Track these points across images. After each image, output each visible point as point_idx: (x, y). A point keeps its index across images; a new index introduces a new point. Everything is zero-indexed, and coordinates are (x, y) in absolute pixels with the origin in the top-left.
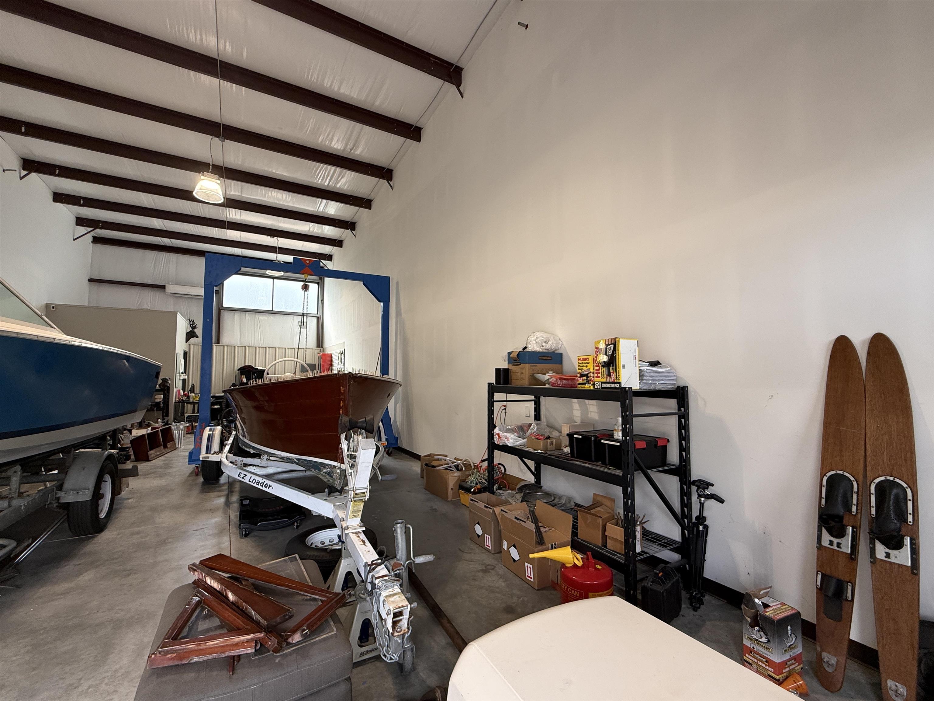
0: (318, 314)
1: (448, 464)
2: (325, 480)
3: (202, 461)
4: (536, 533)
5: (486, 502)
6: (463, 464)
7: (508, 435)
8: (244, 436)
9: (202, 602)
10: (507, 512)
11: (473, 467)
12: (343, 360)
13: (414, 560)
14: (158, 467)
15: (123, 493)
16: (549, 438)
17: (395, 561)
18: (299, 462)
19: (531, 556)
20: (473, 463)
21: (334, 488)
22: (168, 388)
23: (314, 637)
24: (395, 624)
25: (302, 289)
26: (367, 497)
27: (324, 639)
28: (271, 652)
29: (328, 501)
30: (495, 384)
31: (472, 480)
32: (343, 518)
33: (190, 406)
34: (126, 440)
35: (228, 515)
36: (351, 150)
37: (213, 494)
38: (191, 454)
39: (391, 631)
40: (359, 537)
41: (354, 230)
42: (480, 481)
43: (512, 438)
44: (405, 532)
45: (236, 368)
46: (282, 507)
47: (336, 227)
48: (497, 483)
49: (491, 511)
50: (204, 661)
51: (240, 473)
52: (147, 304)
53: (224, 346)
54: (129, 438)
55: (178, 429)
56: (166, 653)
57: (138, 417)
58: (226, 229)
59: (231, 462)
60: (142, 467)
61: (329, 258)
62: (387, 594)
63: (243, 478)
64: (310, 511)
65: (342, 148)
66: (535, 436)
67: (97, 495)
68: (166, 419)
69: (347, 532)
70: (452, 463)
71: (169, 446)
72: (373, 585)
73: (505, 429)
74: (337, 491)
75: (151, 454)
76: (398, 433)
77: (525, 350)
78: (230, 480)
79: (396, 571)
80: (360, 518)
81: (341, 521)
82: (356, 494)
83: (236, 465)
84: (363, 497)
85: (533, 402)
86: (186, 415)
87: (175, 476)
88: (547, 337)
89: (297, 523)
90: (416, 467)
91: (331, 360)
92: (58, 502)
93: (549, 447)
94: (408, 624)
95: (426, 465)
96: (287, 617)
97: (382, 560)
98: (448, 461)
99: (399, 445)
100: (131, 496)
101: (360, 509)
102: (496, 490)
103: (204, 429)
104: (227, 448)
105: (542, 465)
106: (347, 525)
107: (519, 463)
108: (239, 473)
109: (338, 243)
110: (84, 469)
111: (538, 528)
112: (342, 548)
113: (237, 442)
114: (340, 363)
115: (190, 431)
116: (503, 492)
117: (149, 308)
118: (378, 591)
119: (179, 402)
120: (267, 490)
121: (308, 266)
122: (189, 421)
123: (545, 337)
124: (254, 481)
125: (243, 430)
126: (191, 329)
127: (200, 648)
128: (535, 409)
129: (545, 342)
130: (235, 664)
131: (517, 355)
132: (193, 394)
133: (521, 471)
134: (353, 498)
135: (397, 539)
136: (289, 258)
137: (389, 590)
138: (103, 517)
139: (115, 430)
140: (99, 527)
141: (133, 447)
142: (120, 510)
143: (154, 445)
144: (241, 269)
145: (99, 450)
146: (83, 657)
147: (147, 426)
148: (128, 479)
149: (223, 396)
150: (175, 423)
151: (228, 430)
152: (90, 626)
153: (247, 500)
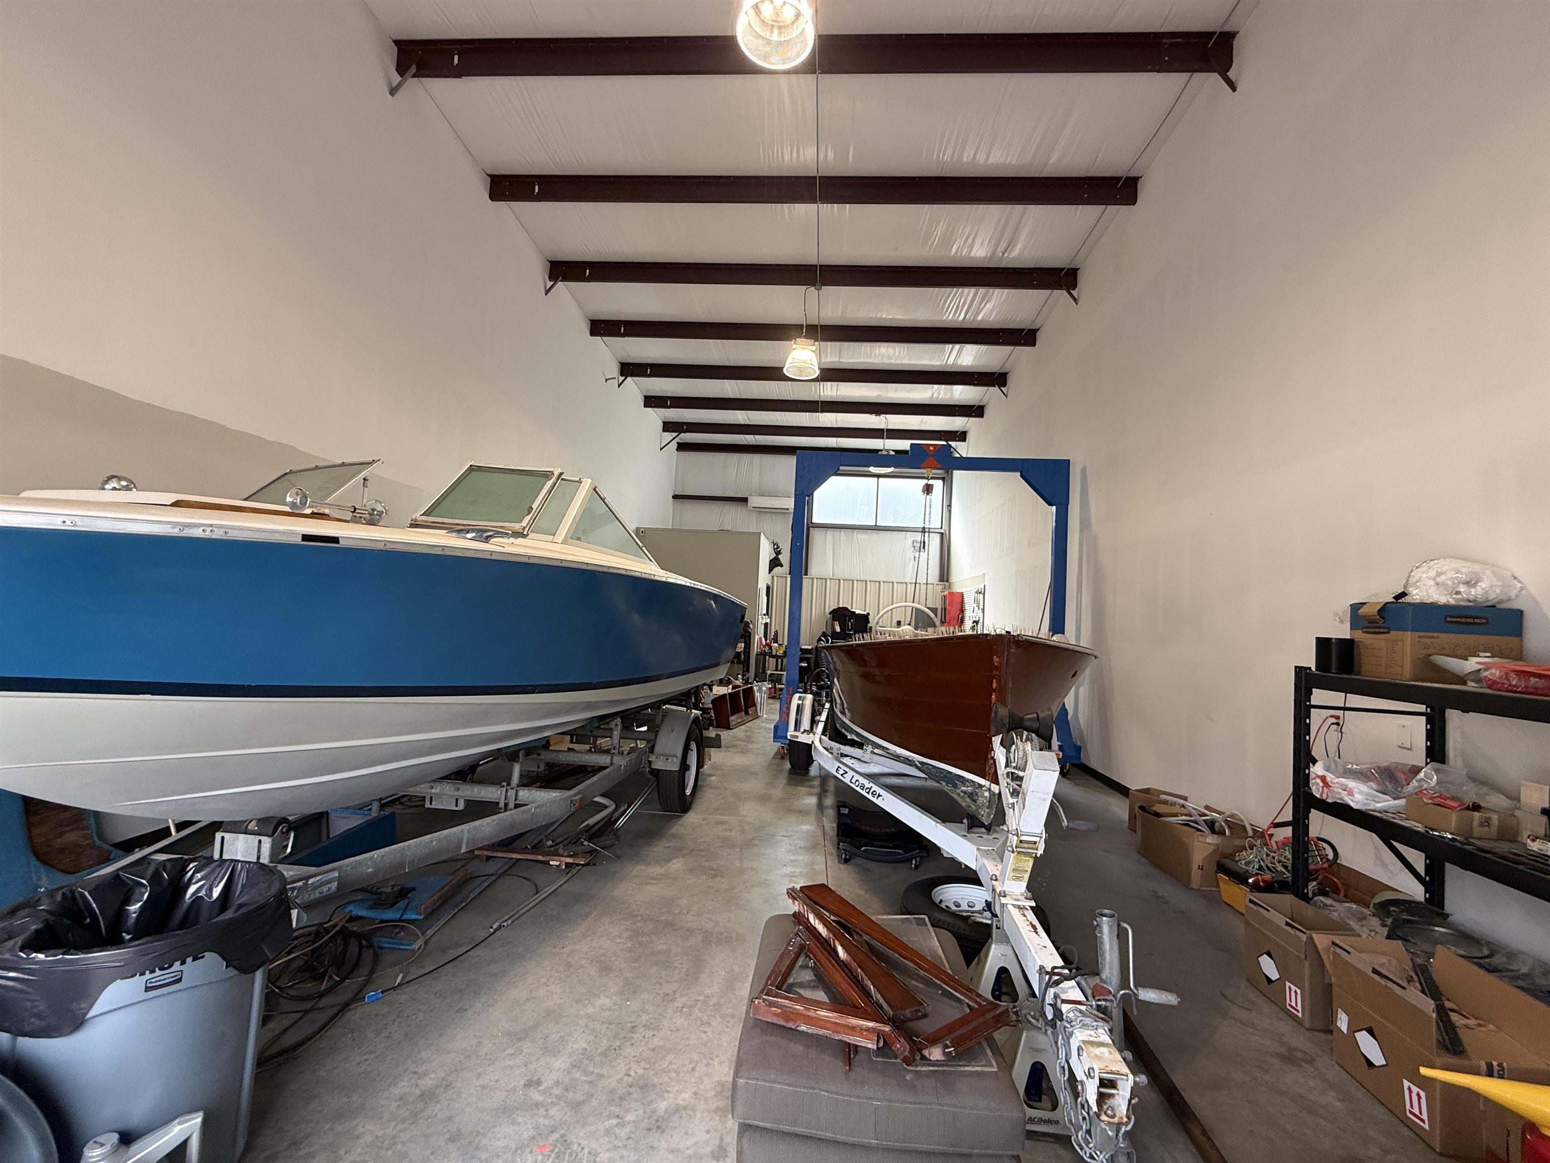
0: (941, 528)
1: (1191, 816)
2: (964, 804)
3: (789, 740)
4: (1437, 1023)
5: (1289, 913)
6: (1226, 821)
7: (1352, 784)
8: (843, 713)
9: (807, 948)
10: (1348, 952)
11: (1250, 833)
12: (981, 604)
13: (1136, 991)
14: (739, 739)
15: (705, 767)
16: (1476, 807)
17: (1098, 981)
18: (922, 767)
19: (1424, 1071)
20: (1251, 825)
21: (978, 819)
22: (750, 633)
23: (961, 1063)
24: (1102, 1098)
25: (923, 491)
26: (1040, 852)
27: (979, 1074)
28: (899, 1061)
29: (968, 840)
30: (1313, 669)
31: (1249, 860)
32: (996, 876)
33: (772, 661)
34: (707, 700)
35: (822, 824)
36: (1004, 253)
37: (803, 790)
38: (776, 728)
39: (1095, 1109)
40: (1025, 916)
41: (1005, 385)
42: (1269, 865)
43: (1361, 793)
44: (1118, 935)
45: (828, 611)
46: (893, 830)
47: (975, 385)
48: (1315, 880)
49: (1304, 937)
50: (812, 1035)
51: (839, 767)
52: (729, 524)
53: (813, 579)
54: (709, 696)
55: (760, 690)
56: (771, 1004)
57: (721, 672)
58: (818, 412)
59: (824, 748)
60: (725, 735)
61: (961, 436)
62: (1086, 1039)
63: (842, 775)
64: (939, 849)
65: (989, 255)
66: (1431, 798)
67: (685, 767)
68: (748, 676)
69: (1003, 900)
70: (1201, 816)
71: (750, 712)
72: (1058, 1014)
73: (1340, 769)
74: (982, 825)
75: (732, 721)
76: (1082, 739)
77: (1402, 600)
78: (823, 773)
79: (1099, 1000)
80: (1025, 884)
81: (991, 879)
82: (1021, 841)
83: (831, 753)
84: (1033, 849)
85: (1423, 719)
86: (769, 672)
87: (758, 754)
88: (1471, 572)
89: (916, 861)
90: (1120, 809)
91: (962, 603)
92: (650, 767)
93: (1478, 831)
94: (1128, 1110)
95: (1142, 808)
96: (920, 1014)
97: (1070, 971)
98: (1191, 809)
99: (1083, 760)
101: (1027, 869)
102: (1314, 895)
103: (792, 695)
104: (821, 727)
105: (1448, 866)
106: (1004, 889)
107: (1376, 848)
108: (836, 767)
109: (975, 411)
110: (673, 732)
111: (1442, 1012)
112: (992, 923)
113: (833, 720)
114: (976, 609)
115: (774, 695)
116: (1335, 903)
118: (1069, 1026)
119: (761, 654)
120: (874, 800)
121: (932, 456)
122: (771, 681)
123: (1464, 570)
124: (857, 783)
125: (842, 704)
126: (775, 555)
127: (808, 1013)
128: (1430, 735)
129: (1467, 583)
130: (852, 1056)
131: (1379, 611)
132: (776, 644)
133: (1384, 865)
134: (1016, 847)
135: (1102, 943)
136: (904, 444)
137: (1088, 1032)
138: (688, 794)
139: (698, 687)
140: (684, 805)
141: (714, 708)
142: (704, 789)
143: (735, 710)
144: (839, 469)
145: (684, 709)
146: (676, 964)
147: (729, 682)
148: (712, 749)
149: (812, 649)
150: (757, 682)
151: (820, 700)
152: (681, 928)
153: (845, 807)
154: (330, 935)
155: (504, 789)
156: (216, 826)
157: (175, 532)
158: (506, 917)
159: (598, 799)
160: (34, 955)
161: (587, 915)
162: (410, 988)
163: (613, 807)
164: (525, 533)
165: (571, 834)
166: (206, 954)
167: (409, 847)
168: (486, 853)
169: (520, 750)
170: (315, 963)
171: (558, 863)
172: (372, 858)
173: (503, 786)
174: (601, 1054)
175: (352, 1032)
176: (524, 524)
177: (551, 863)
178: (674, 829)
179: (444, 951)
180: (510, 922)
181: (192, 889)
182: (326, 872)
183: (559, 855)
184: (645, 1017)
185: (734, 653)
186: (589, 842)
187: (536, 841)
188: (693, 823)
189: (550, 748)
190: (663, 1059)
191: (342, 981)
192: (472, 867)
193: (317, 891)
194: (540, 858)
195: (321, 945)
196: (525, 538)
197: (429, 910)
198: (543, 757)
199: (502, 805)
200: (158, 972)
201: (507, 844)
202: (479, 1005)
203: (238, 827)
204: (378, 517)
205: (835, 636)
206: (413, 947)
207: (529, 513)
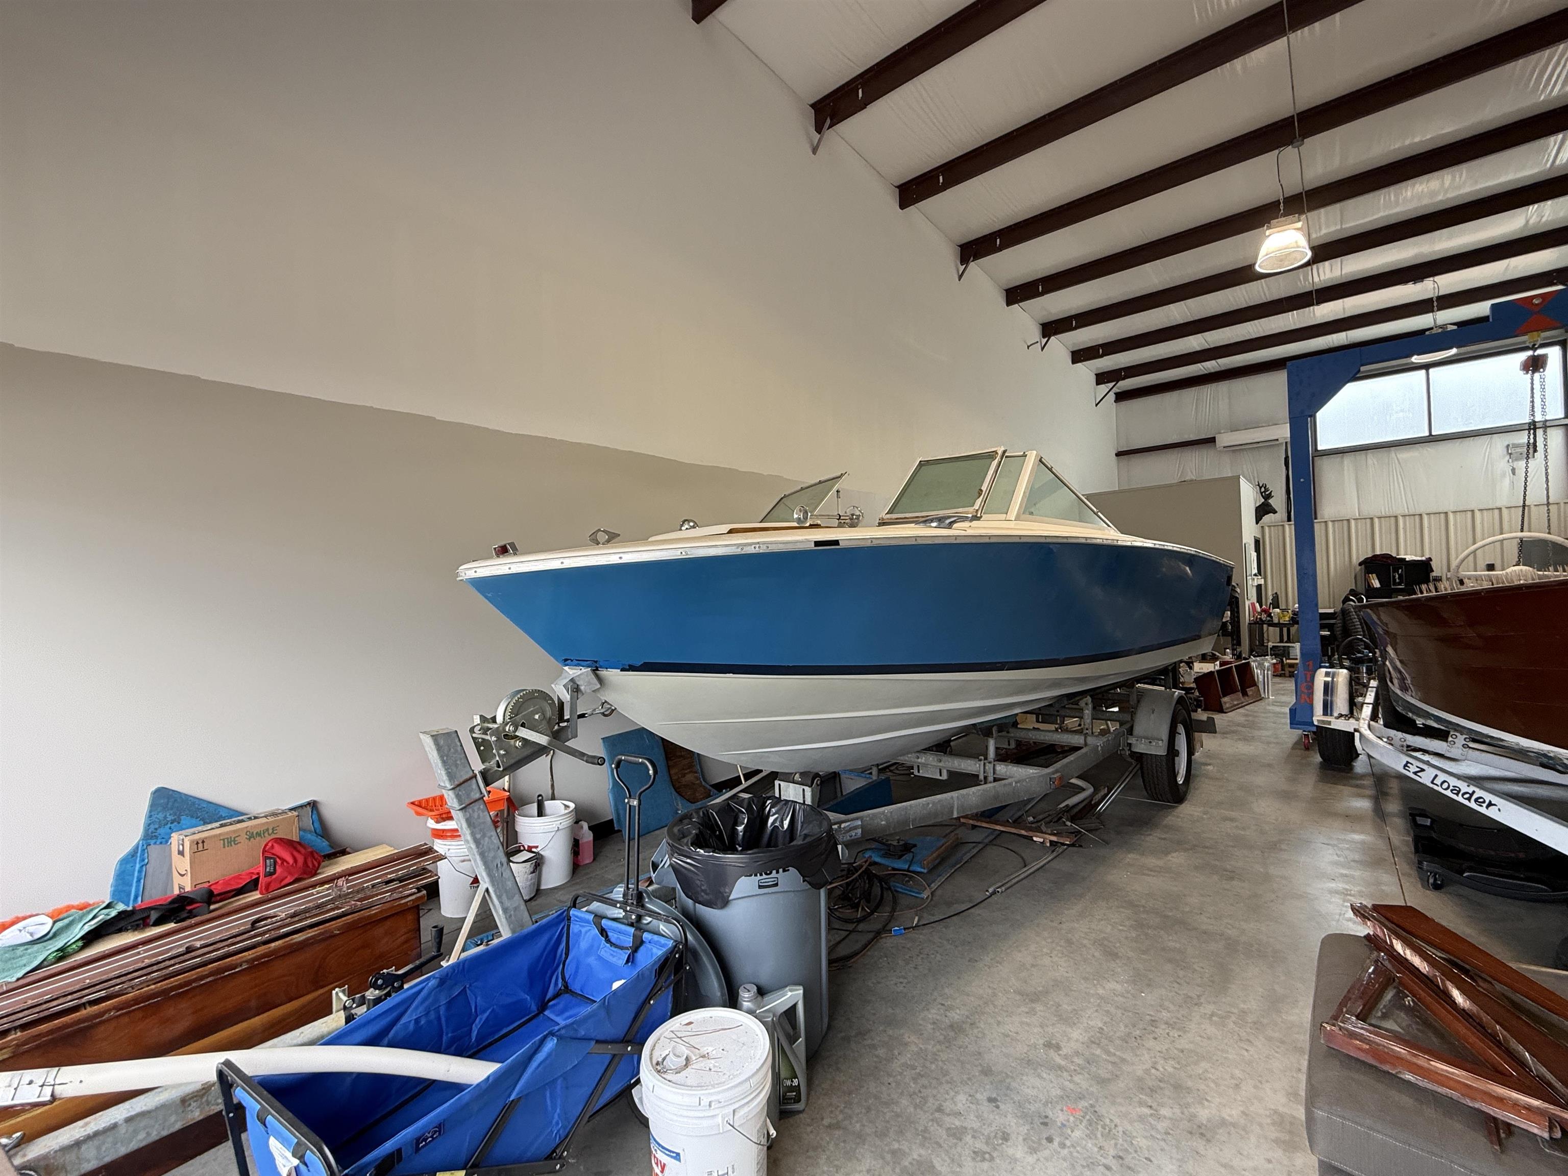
3: (1317, 726)
8: (1406, 691)
9: (1397, 982)
14: (1239, 725)
15: (1197, 754)
22: (1237, 598)
33: (1274, 630)
34: (1188, 677)
35: (1385, 836)
37: (1346, 790)
38: (1293, 712)
45: (1355, 561)
46: (1522, 855)
50: (1427, 1090)
51: (1408, 762)
52: (1192, 472)
54: (1190, 674)
55: (1261, 666)
57: (1206, 646)
60: (1219, 719)
63: (1415, 773)
67: (1172, 752)
68: (1238, 650)
71: (1250, 693)
75: (1225, 703)
78: (1378, 770)
83: (1392, 744)
86: (1271, 644)
87: (1268, 743)
92: (1130, 750)
100: (1209, 761)
103: (1315, 672)
104: (1367, 711)
108: (1405, 763)
110: (1153, 713)
113: (1388, 701)
115: (1283, 671)
117: (1194, 478)
119: (1256, 623)
120: (1483, 810)
121: (1537, 313)
122: (1276, 656)
124: (1445, 786)
125: (1403, 680)
126: (1263, 500)
127: (1415, 1060)
130: (1503, 1135)
132: (1278, 610)
138: (1181, 782)
139: (1175, 663)
140: (1178, 795)
141: (1199, 688)
142: (1198, 779)
143: (1229, 690)
144: (1359, 371)
145: (1163, 688)
146: (1195, 966)
147: (1213, 659)
148: (1203, 734)
149: (1335, 613)
150: (1255, 656)
151: (1358, 678)
152: (1196, 929)
153: (1425, 816)
154: (859, 873)
155: (982, 762)
156: (774, 776)
157: (738, 551)
158: (1000, 884)
159: (1073, 781)
160: (698, 850)
161: (1082, 896)
162: (926, 931)
163: (1091, 790)
164: (979, 515)
165: (1051, 813)
166: (790, 868)
167: (910, 806)
168: (971, 822)
169: (993, 726)
170: (850, 895)
171: (1041, 840)
172: (883, 813)
173: (980, 760)
174: (1119, 1038)
175: (886, 957)
176: (976, 507)
177: (1035, 839)
178: (1167, 819)
179: (949, 904)
180: (1003, 888)
181: (771, 820)
182: (852, 820)
183: (1042, 832)
184: (1165, 1015)
185: (1221, 623)
186: (1072, 822)
187: (1016, 816)
188: (1191, 815)
189: (1019, 726)
190: (1196, 1063)
191: (872, 913)
192: (961, 833)
193: (848, 834)
194: (1023, 832)
195: (853, 880)
196: (979, 520)
197: (931, 866)
198: (1012, 735)
199: (981, 777)
200: (764, 876)
201: (989, 815)
202: (987, 959)
203: (788, 778)
204: (856, 521)
205: (1371, 592)
206: (922, 896)
207: (980, 495)
